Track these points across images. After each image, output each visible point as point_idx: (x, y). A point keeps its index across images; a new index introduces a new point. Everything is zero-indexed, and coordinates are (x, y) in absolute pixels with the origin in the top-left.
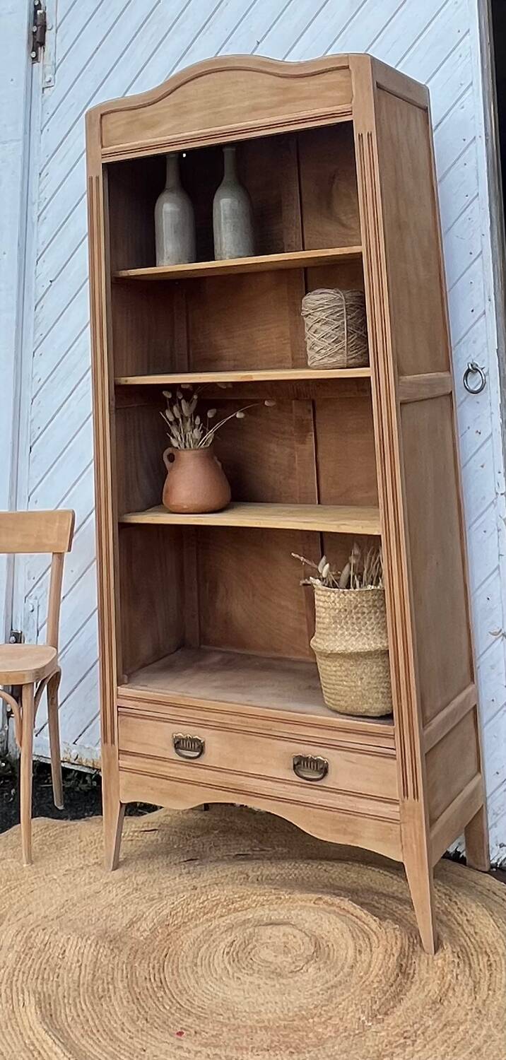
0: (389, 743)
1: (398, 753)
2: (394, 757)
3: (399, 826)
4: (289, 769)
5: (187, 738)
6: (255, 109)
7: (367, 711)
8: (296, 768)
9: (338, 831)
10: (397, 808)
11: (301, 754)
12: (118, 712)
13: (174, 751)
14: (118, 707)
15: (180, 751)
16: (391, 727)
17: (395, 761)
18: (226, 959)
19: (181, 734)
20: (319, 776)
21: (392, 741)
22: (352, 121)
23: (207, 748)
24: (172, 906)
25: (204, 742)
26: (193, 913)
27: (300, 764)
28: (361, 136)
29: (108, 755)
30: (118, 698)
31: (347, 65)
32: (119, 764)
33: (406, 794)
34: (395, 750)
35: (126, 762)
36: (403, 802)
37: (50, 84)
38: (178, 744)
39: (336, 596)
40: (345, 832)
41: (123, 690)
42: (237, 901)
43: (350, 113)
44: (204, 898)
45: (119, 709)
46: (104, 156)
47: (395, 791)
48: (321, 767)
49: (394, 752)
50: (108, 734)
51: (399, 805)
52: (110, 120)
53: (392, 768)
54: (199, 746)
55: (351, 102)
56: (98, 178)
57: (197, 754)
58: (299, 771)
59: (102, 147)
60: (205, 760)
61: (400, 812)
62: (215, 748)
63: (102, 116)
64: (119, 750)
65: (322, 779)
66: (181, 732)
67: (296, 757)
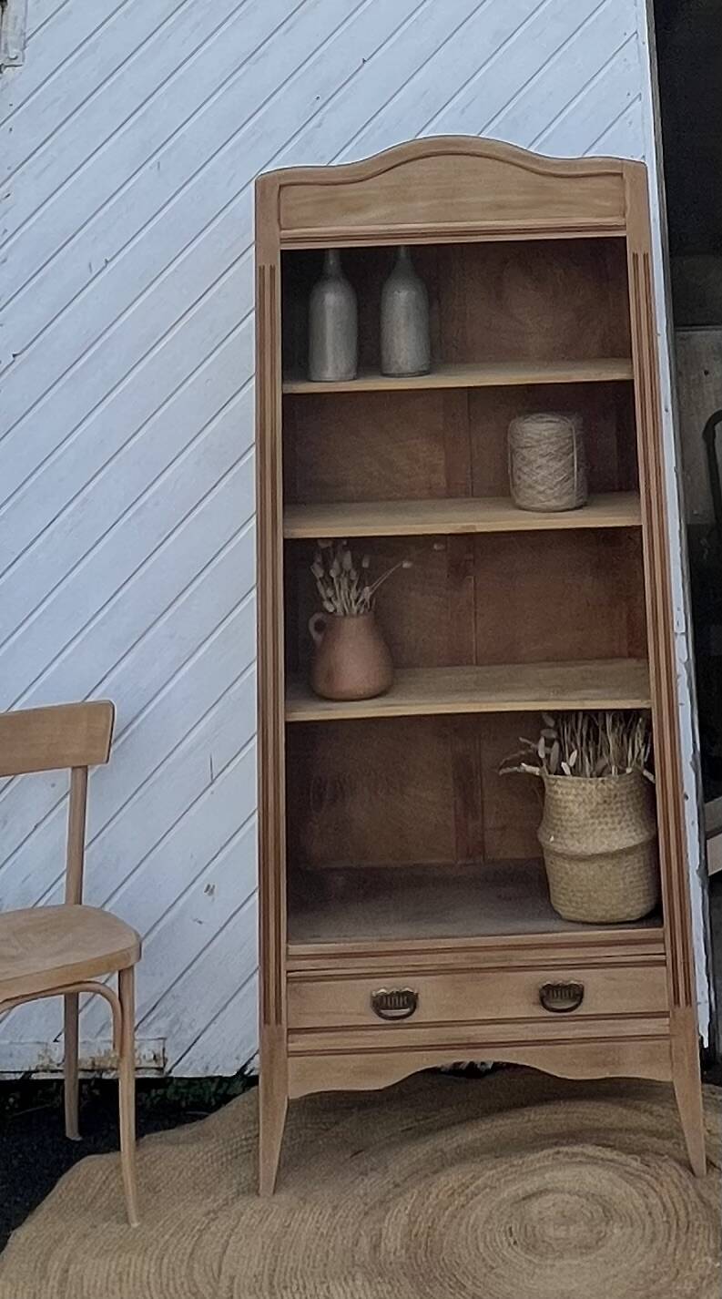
0: (659, 948)
1: (669, 963)
2: (664, 963)
3: (667, 1043)
4: (534, 1003)
5: (392, 995)
6: (500, 207)
7: (628, 915)
8: (543, 1002)
9: (597, 1065)
10: (667, 1021)
11: (548, 983)
12: (287, 978)
13: (374, 1014)
14: (288, 972)
15: (382, 1011)
16: (660, 930)
17: (664, 968)
18: (518, 1250)
19: (382, 990)
20: (573, 1004)
21: (662, 945)
22: (625, 238)
23: (422, 1001)
24: (407, 1212)
25: (416, 995)
26: (432, 1213)
27: (548, 995)
28: (635, 256)
30: (287, 959)
31: (620, 172)
32: (287, 1048)
33: (677, 1002)
34: (665, 954)
35: (300, 1043)
36: (674, 1013)
37: (15, 63)
38: (380, 1004)
39: (594, 787)
40: (603, 1064)
41: (296, 949)
42: (471, 1184)
43: (623, 227)
44: (435, 1192)
45: (290, 974)
46: (283, 241)
47: (664, 1002)
48: (576, 994)
49: (663, 957)
50: (270, 1011)
51: (669, 1017)
52: (292, 194)
53: (661, 975)
54: (411, 1000)
55: (624, 215)
56: (272, 269)
57: (408, 1010)
58: (548, 1004)
59: (281, 229)
60: (419, 1016)
61: (669, 1025)
62: (434, 998)
63: (281, 187)
64: (288, 1030)
65: (576, 1007)
66: (383, 987)
67: (544, 988)
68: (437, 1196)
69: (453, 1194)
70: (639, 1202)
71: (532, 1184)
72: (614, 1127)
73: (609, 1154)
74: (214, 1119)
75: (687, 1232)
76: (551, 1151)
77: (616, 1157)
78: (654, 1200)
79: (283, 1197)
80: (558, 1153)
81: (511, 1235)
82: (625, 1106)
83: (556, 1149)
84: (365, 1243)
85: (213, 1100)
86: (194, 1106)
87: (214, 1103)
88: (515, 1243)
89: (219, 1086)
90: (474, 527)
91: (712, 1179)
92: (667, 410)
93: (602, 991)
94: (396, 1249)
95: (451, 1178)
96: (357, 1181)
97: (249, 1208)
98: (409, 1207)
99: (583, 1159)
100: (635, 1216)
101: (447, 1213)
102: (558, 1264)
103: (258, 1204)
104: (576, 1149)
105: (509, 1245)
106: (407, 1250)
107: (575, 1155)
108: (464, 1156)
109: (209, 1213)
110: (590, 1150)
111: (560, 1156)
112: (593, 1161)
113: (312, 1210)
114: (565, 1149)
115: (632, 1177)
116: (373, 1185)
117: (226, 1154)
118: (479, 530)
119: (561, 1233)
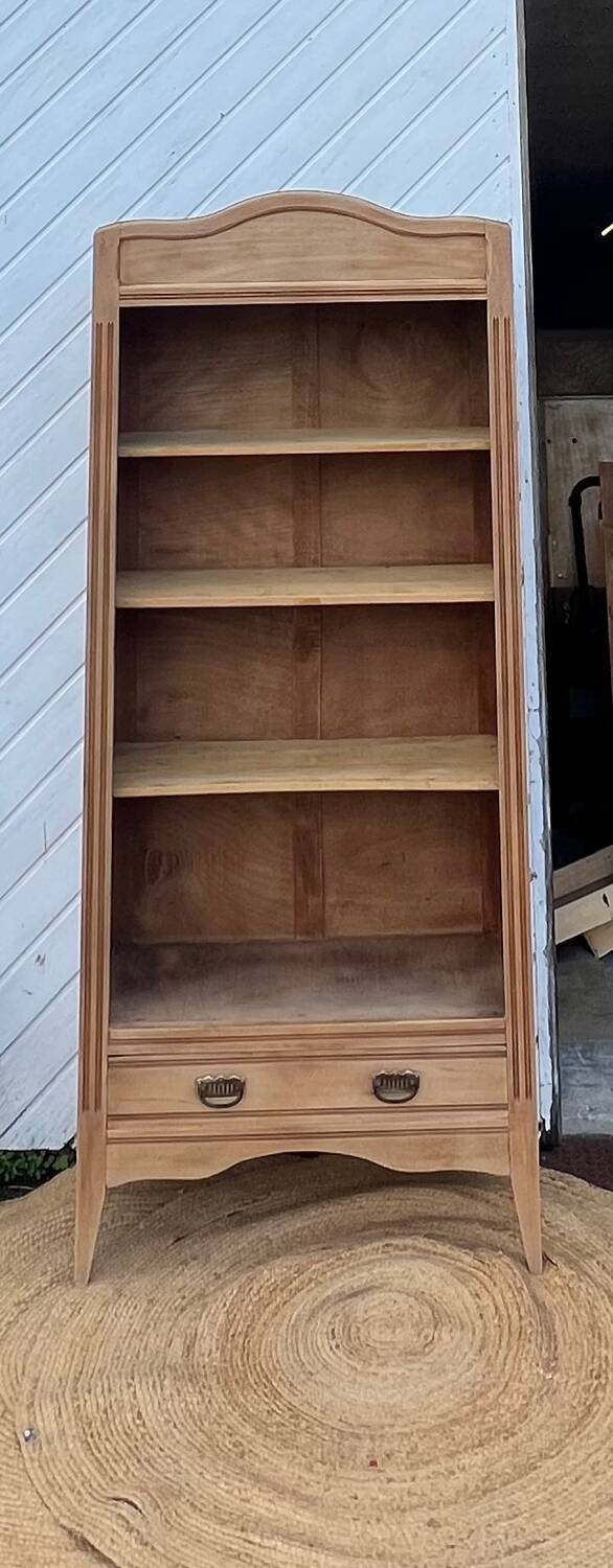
0: (500, 1038)
1: (510, 1053)
2: (505, 1054)
3: (506, 1135)
4: (367, 1093)
5: (218, 1082)
6: (355, 266)
8: (376, 1092)
9: (430, 1157)
10: (506, 1114)
11: (383, 1072)
12: (108, 1063)
13: (199, 1101)
14: (109, 1057)
15: (207, 1099)
16: (501, 1019)
17: (505, 1059)
18: (340, 1354)
19: (208, 1077)
20: (408, 1095)
21: (503, 1035)
22: (486, 301)
23: (248, 1088)
24: (225, 1309)
25: (244, 1083)
26: (252, 1311)
27: (382, 1085)
28: (496, 322)
29: (89, 1127)
30: (109, 1044)
31: (481, 232)
32: (107, 1135)
33: (517, 1094)
34: (505, 1045)
35: (120, 1130)
36: (513, 1105)
38: (204, 1091)
40: (438, 1156)
41: (120, 1033)
42: (295, 1278)
43: (484, 291)
44: (256, 1287)
45: (111, 1059)
46: (123, 297)
47: (503, 1094)
48: (412, 1084)
49: (504, 1048)
50: (89, 1098)
51: (507, 1109)
52: (133, 250)
53: (501, 1066)
54: (237, 1088)
55: (485, 278)
56: (110, 326)
57: (235, 1098)
58: (383, 1096)
59: (121, 284)
60: (246, 1104)
61: (508, 1117)
62: (262, 1086)
63: (121, 240)
64: (108, 1116)
65: (411, 1098)
66: (209, 1074)
67: (377, 1077)
68: (259, 1292)
69: (274, 1290)
70: (469, 1300)
71: (361, 1278)
72: (449, 1215)
73: (441, 1248)
74: (36, 1195)
75: (519, 1339)
76: (380, 1244)
77: (449, 1252)
78: (486, 1300)
79: (97, 1287)
80: (387, 1245)
81: (334, 1337)
82: (462, 1193)
83: (387, 1241)
84: (178, 1346)
85: (38, 1174)
86: (17, 1180)
87: (39, 1178)
88: (337, 1346)
89: (46, 1159)
90: (318, 599)
91: (548, 1276)
92: (527, 481)
93: (439, 1082)
94: (211, 1351)
95: (272, 1273)
96: (177, 1272)
97: (61, 1302)
98: (228, 1305)
99: (415, 1253)
100: (466, 1318)
101: (267, 1310)
102: (382, 1371)
103: (73, 1294)
104: (408, 1241)
105: (331, 1348)
106: (223, 1351)
107: (405, 1248)
108: (289, 1247)
109: (19, 1304)
110: (422, 1243)
111: (390, 1249)
112: (424, 1254)
113: (126, 1304)
114: (395, 1242)
115: (463, 1276)
116: (191, 1278)
117: (44, 1236)
118: (323, 603)
119: (387, 1336)
